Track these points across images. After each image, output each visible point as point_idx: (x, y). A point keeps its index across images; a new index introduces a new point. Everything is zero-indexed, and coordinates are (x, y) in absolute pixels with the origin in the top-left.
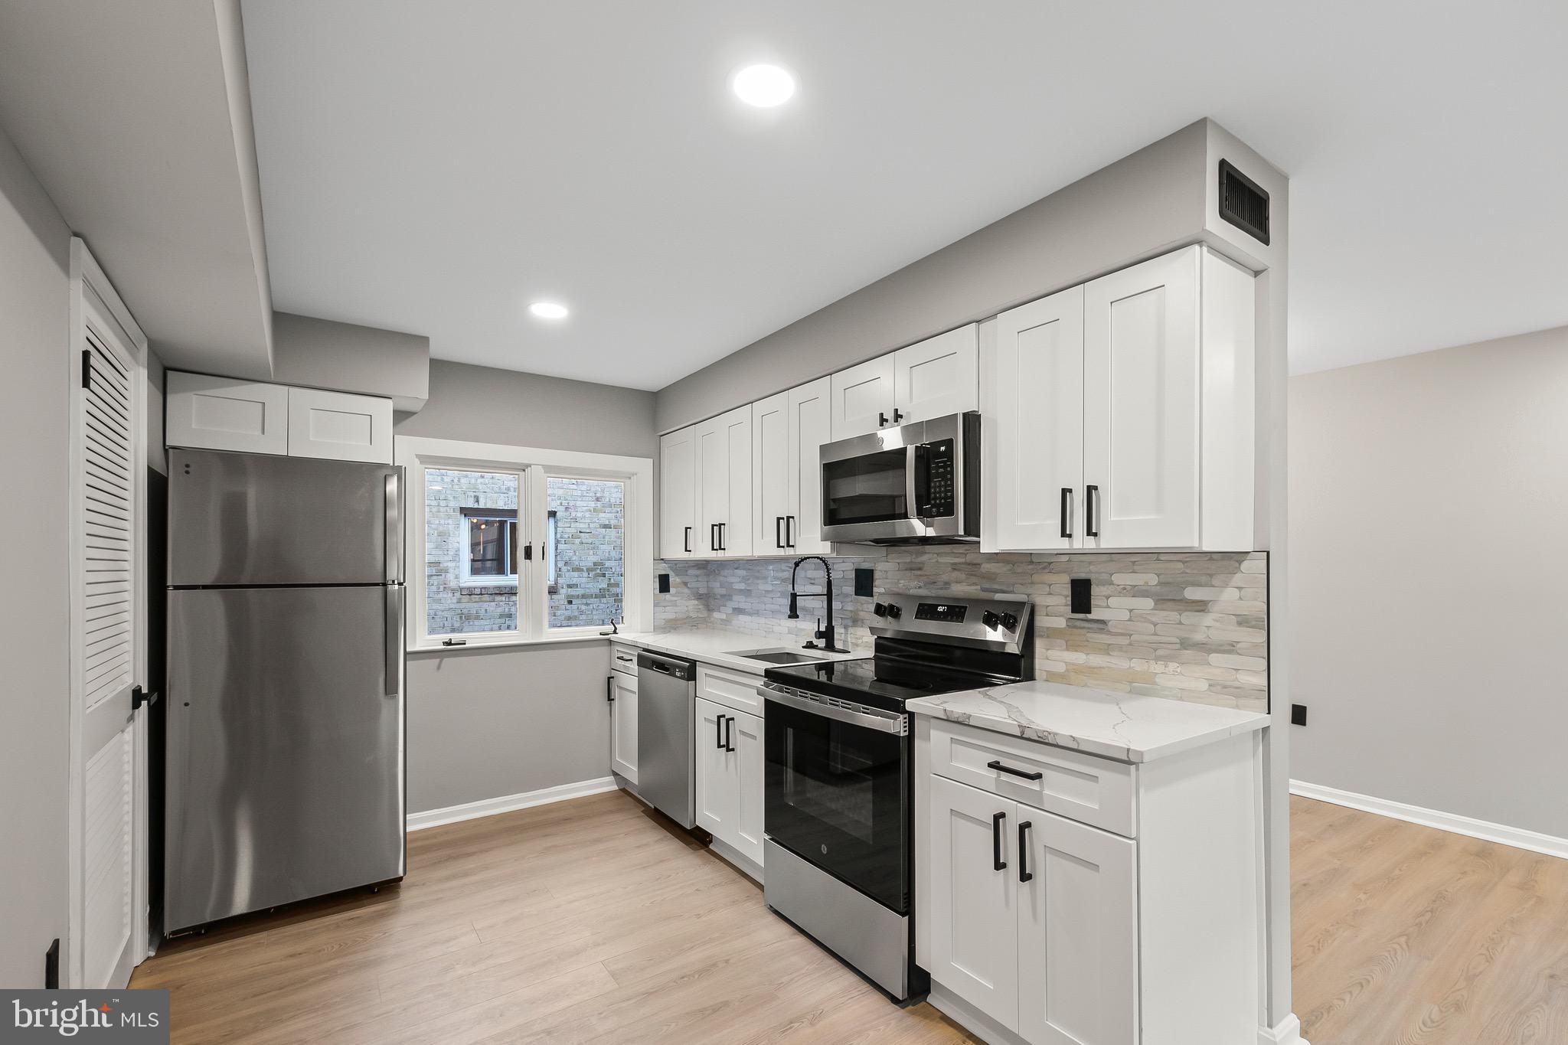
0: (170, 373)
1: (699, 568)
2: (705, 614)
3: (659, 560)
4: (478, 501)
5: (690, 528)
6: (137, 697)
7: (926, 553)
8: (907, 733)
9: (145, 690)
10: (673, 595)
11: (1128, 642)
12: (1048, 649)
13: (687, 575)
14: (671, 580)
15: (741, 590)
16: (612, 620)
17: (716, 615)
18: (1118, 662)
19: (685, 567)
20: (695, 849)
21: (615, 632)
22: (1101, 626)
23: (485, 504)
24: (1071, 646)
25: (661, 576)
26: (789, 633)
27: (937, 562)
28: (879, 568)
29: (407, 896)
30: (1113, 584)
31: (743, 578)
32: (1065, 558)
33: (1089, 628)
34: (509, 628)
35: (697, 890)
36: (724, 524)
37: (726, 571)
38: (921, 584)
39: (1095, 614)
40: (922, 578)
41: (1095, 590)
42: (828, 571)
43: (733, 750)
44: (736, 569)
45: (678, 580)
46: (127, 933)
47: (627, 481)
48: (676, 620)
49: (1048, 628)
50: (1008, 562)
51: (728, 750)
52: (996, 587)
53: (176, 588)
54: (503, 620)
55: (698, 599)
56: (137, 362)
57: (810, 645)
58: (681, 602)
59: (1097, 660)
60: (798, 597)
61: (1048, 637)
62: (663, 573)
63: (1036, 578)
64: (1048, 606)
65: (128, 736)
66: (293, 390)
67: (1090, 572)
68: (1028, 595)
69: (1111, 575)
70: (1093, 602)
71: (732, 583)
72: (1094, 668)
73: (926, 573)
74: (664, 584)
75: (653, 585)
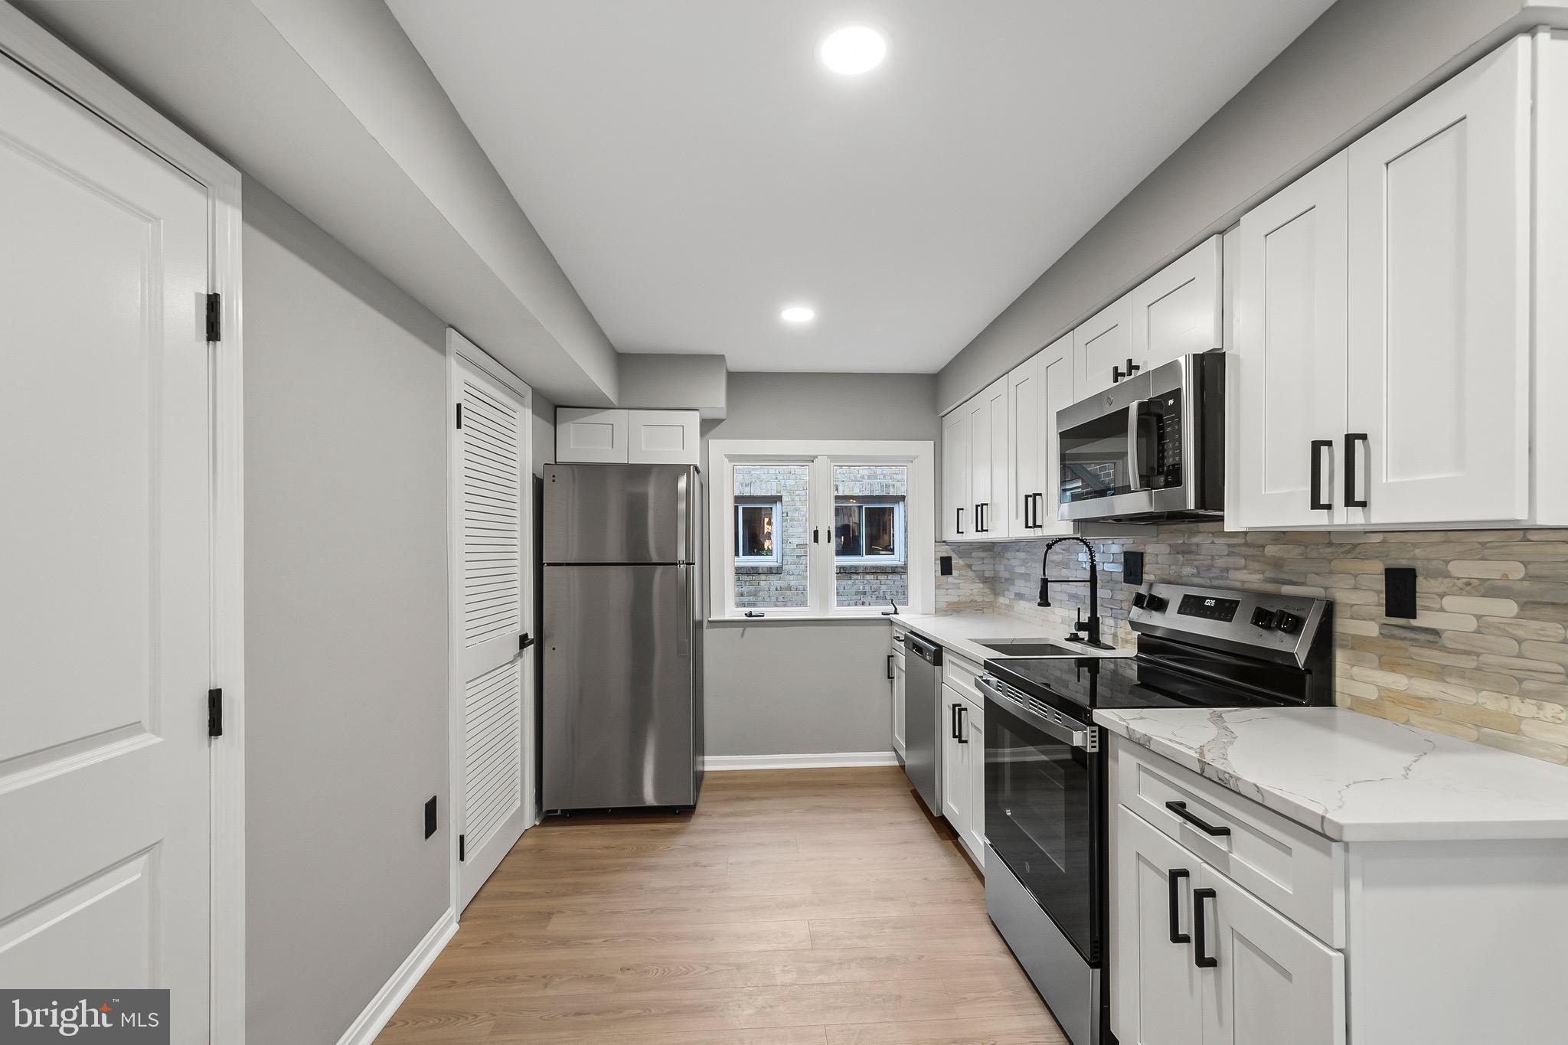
0: (558, 409)
1: (986, 551)
2: (991, 598)
3: (940, 542)
4: (837, 490)
5: (963, 509)
6: (524, 641)
7: (1200, 532)
8: (1096, 750)
9: (531, 636)
10: (955, 578)
11: (1473, 664)
12: (1353, 666)
13: (971, 558)
14: (953, 562)
15: (1022, 574)
16: (892, 600)
17: (1001, 600)
18: (1458, 694)
19: (969, 549)
20: (943, 838)
21: (896, 613)
22: (1431, 638)
23: (844, 492)
24: (1388, 664)
25: (942, 559)
26: (1062, 623)
27: (1213, 543)
28: (1149, 551)
29: (697, 822)
30: (1450, 577)
31: (1024, 561)
32: (1378, 538)
33: (1412, 640)
34: (863, 603)
35: (925, 879)
36: (987, 504)
37: (1009, 554)
39: (1424, 619)
41: (1422, 584)
42: (1091, 554)
43: (966, 742)
44: (1018, 551)
45: (961, 562)
46: (518, 804)
47: (909, 464)
48: (959, 603)
49: (1354, 636)
50: (1298, 543)
51: (961, 741)
52: (1286, 577)
53: (549, 564)
54: (858, 597)
55: (983, 582)
56: (522, 404)
57: (1074, 638)
58: (965, 585)
59: (1425, 687)
60: (1049, 583)
61: (1353, 648)
62: (945, 555)
63: (1336, 565)
64: (1353, 605)
65: (517, 667)
66: (631, 411)
67: (1415, 558)
68: (1326, 589)
69: (1447, 563)
70: (1419, 602)
71: (1015, 566)
72: (1421, 699)
74: (946, 565)
75: (934, 567)
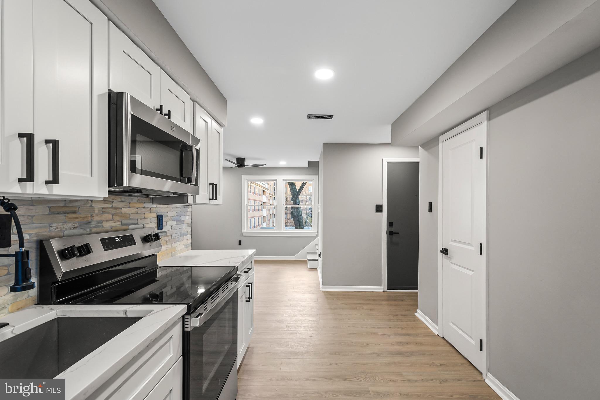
22: (165, 234)
30: (168, 217)
38: (76, 225)
39: (165, 229)
40: (77, 220)
41: (165, 219)
52: (131, 222)
63: (146, 215)
67: (162, 212)
68: (143, 224)
69: (167, 213)
70: (164, 224)
73: (81, 216)
